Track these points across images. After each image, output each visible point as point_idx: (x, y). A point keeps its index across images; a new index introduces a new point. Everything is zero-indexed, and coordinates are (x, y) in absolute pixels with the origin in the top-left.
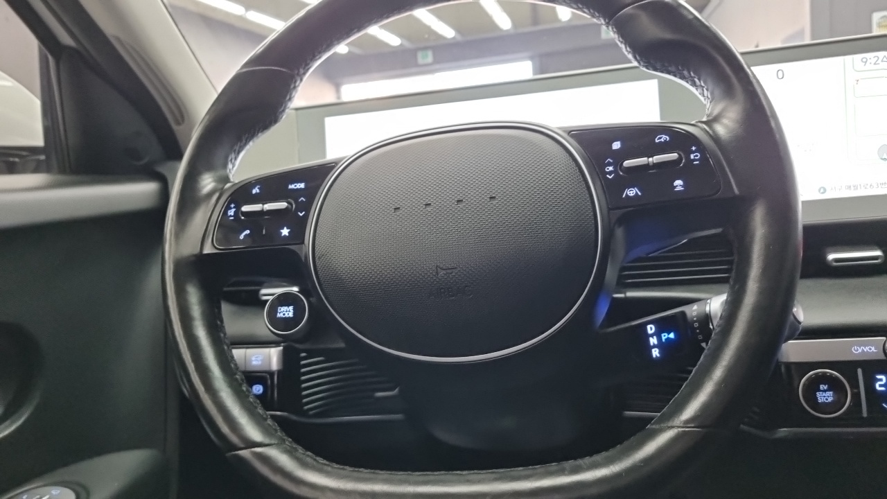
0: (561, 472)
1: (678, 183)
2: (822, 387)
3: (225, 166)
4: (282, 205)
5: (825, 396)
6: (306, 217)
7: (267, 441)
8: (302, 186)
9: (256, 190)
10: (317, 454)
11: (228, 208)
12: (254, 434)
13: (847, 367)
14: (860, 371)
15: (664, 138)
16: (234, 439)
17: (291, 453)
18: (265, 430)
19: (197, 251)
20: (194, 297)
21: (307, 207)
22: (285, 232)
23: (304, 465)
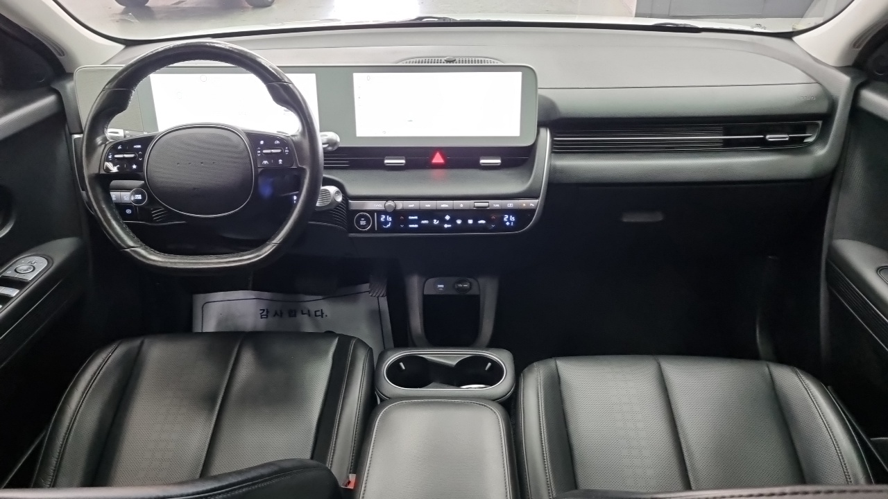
0: (237, 257)
1: (280, 161)
2: (363, 219)
3: (104, 133)
4: (132, 156)
5: (363, 223)
6: (143, 161)
7: (136, 246)
8: (139, 146)
9: (120, 147)
10: (155, 249)
11: (108, 155)
12: (131, 243)
13: (372, 212)
14: (376, 214)
15: (277, 142)
16: (123, 245)
17: (145, 249)
18: (135, 242)
19: (97, 172)
20: (99, 190)
21: (143, 156)
22: (134, 167)
23: (151, 254)
